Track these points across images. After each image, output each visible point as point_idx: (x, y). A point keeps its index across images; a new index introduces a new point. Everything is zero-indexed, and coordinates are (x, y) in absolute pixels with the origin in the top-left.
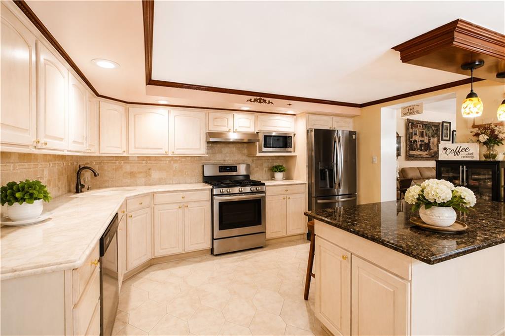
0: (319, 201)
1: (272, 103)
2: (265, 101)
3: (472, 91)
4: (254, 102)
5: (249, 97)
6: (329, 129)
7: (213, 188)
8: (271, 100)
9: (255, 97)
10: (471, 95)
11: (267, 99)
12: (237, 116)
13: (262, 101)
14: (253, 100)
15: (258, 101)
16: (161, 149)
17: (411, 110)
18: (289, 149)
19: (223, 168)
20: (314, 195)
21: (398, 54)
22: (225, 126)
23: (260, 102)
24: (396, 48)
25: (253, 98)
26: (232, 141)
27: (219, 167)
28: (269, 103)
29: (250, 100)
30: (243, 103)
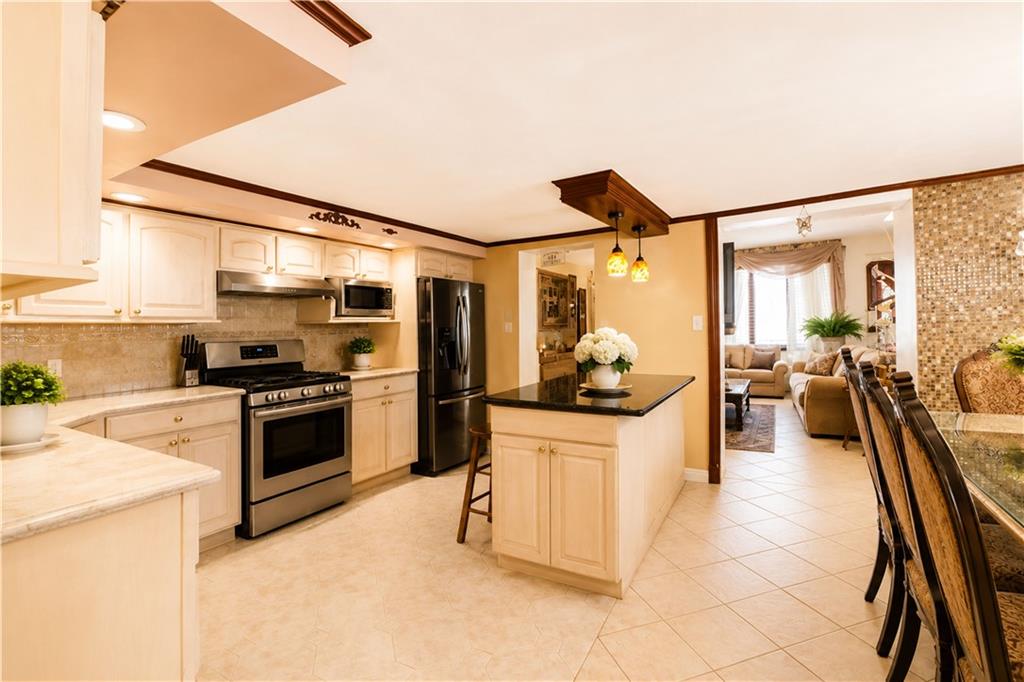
0: (441, 402)
1: (358, 227)
2: (345, 221)
3: (617, 245)
4: (324, 220)
5: (315, 210)
6: (443, 277)
7: (248, 393)
8: (357, 220)
9: (327, 212)
10: (617, 250)
11: (350, 218)
12: (285, 241)
13: (340, 220)
14: (322, 216)
15: (333, 219)
16: (104, 303)
17: (552, 259)
18: (385, 312)
19: (248, 352)
20: (433, 393)
21: (558, 191)
22: (260, 261)
23: (336, 222)
24: (557, 183)
25: (323, 212)
26: (267, 291)
27: (242, 348)
28: (352, 226)
29: (317, 216)
30: (300, 219)
